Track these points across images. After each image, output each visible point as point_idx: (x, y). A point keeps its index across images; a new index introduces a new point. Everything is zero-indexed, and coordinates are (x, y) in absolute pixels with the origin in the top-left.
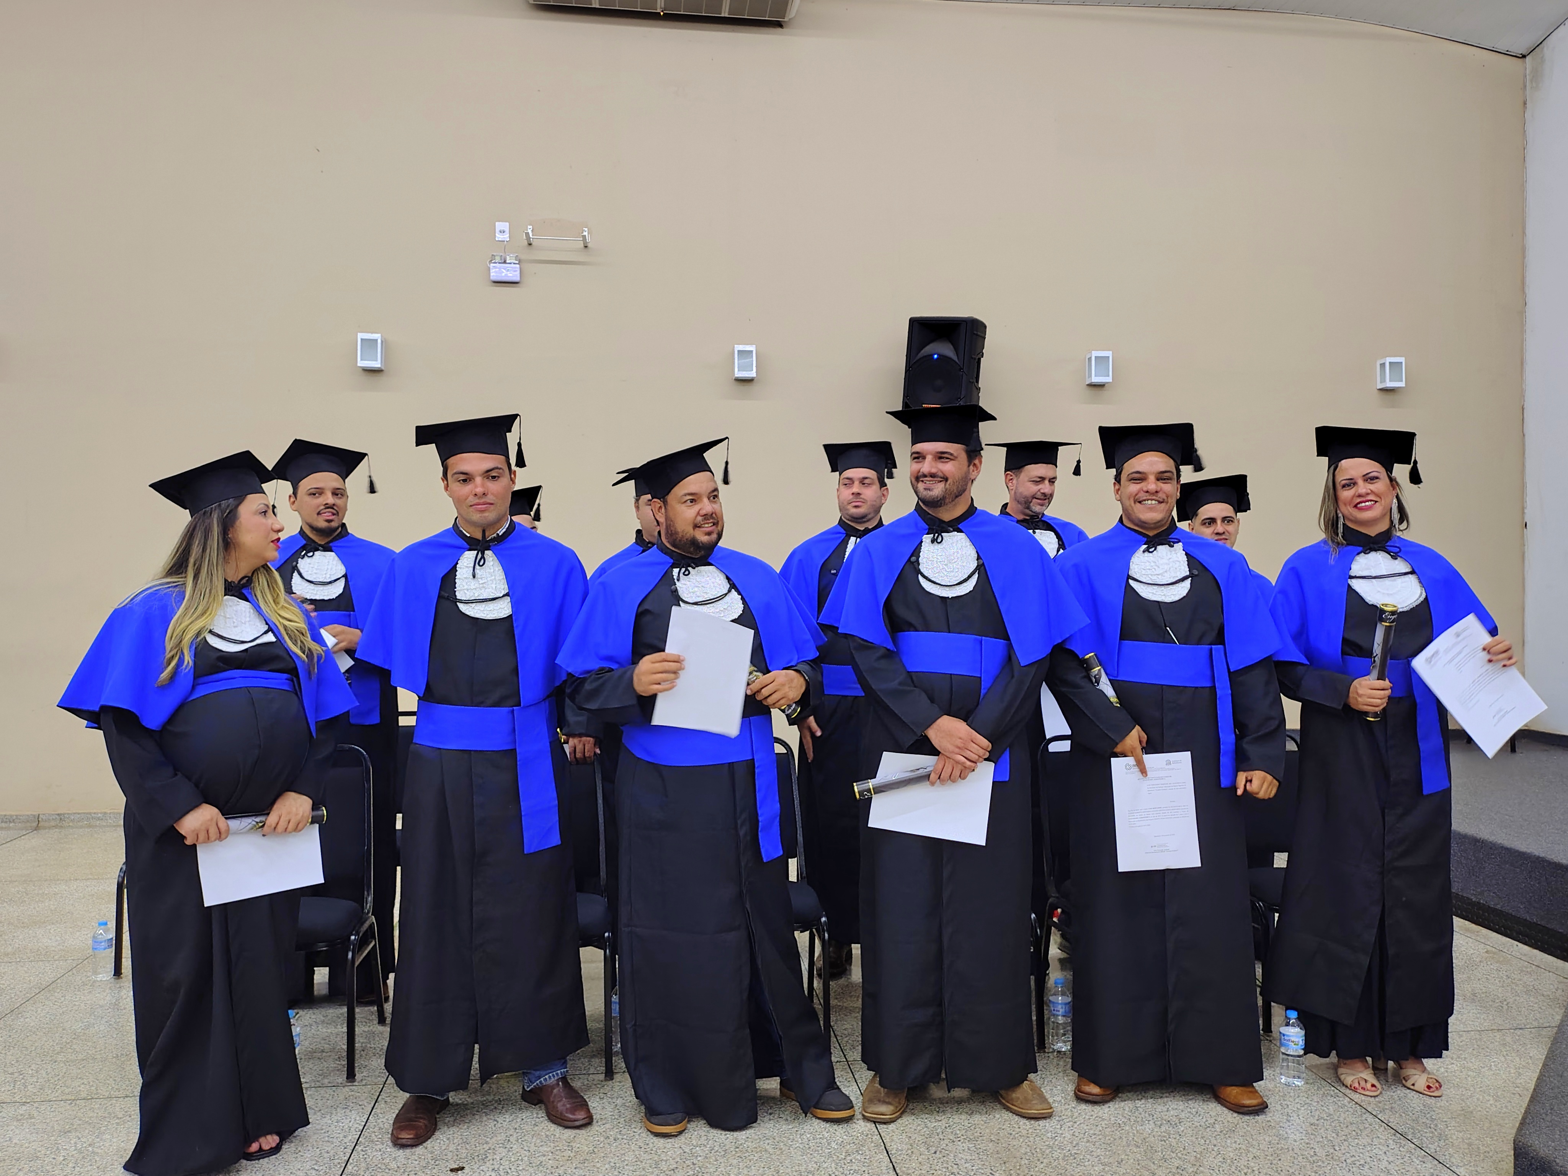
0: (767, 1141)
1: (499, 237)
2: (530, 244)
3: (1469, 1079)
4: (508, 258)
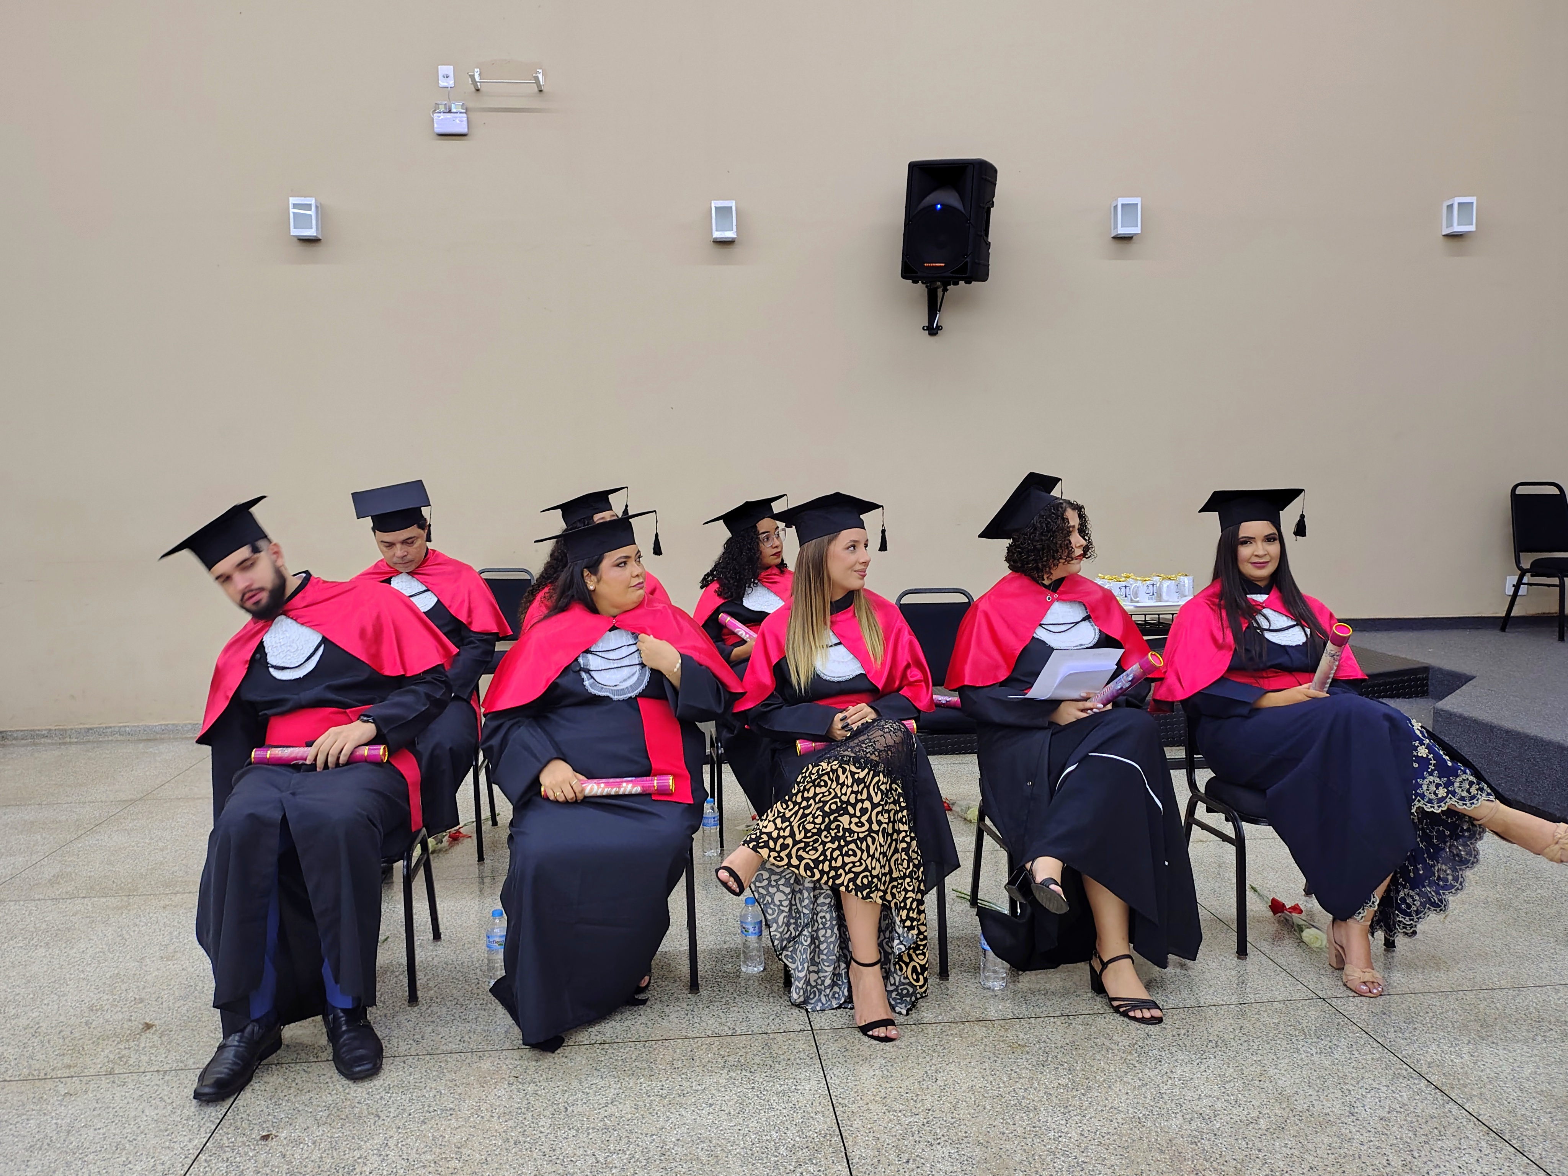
1: (443, 82)
2: (478, 90)
4: (453, 106)
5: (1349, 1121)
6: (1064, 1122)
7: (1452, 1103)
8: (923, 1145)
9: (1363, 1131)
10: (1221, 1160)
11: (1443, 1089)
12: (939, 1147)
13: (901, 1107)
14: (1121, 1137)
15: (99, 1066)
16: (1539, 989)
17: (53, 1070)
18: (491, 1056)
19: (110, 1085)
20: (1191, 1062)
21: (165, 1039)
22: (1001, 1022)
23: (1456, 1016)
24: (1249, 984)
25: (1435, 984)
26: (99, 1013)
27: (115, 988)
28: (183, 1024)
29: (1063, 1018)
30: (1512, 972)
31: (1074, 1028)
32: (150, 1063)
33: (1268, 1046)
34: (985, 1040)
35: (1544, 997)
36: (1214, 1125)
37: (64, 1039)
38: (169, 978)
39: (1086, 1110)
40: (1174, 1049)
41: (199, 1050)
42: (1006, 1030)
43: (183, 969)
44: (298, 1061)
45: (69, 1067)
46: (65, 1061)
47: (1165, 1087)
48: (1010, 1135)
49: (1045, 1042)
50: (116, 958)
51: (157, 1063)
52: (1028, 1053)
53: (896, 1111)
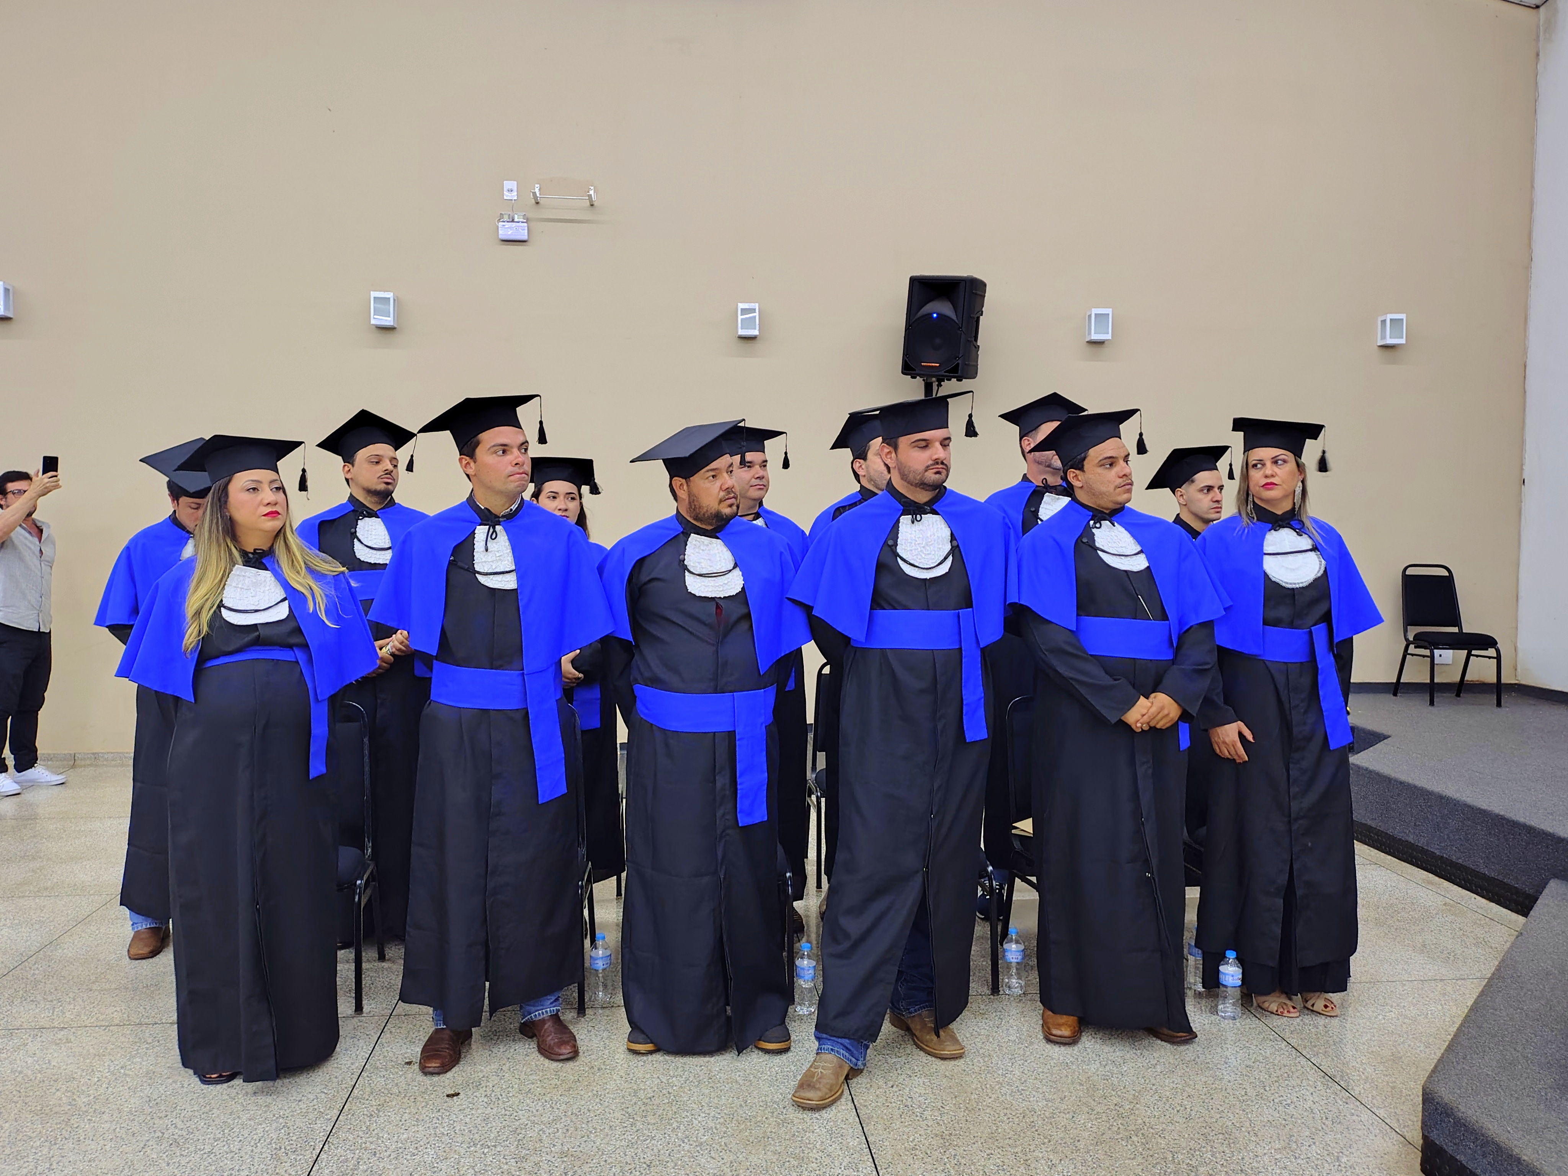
0: (738, 1073)
1: (507, 196)
2: (537, 203)
3: (1404, 1026)
4: (516, 216)
5: (1223, 1067)
9: (1232, 1074)
11: (1298, 1048)
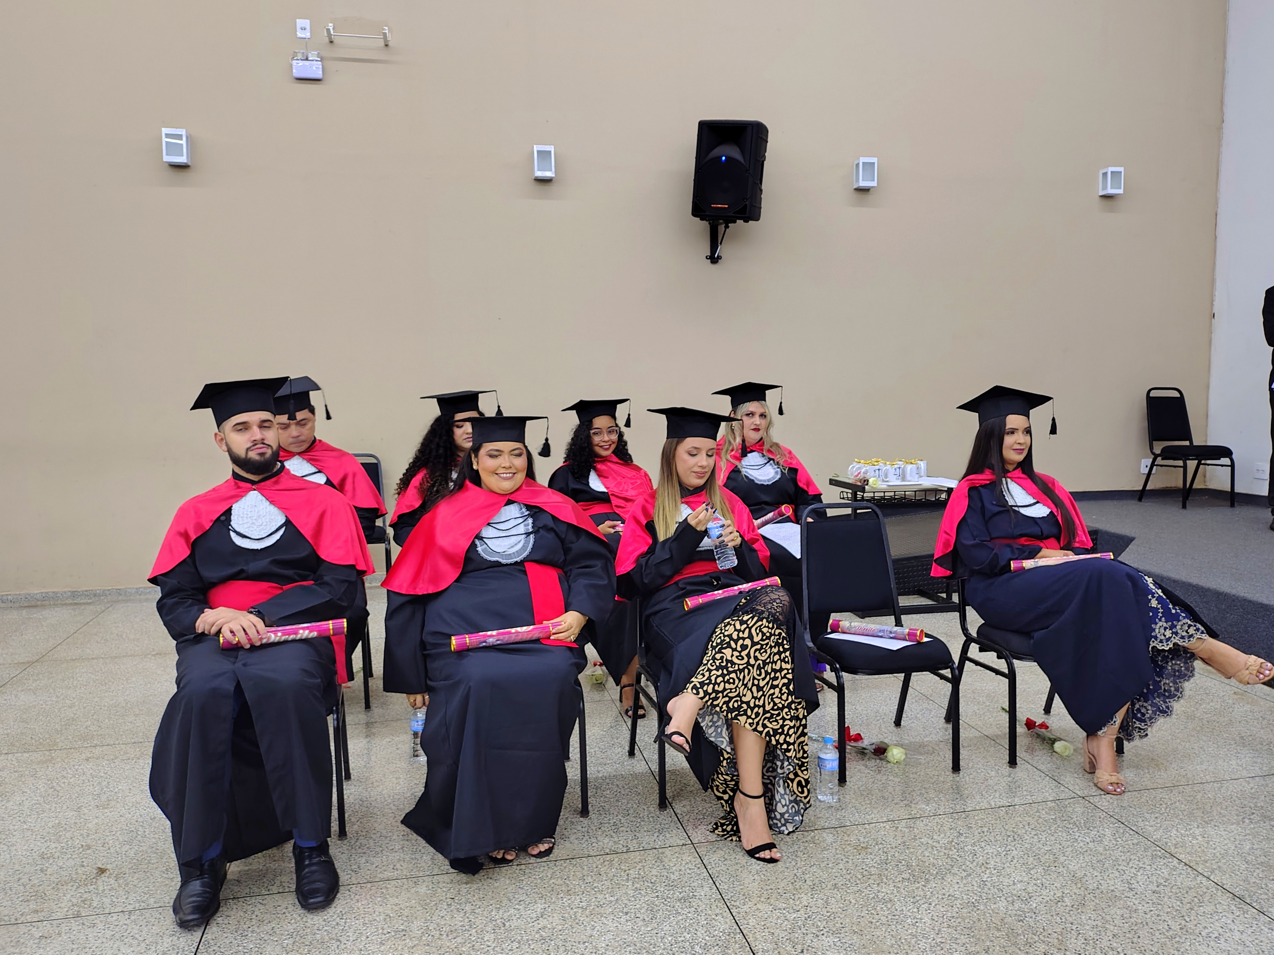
1: (300, 34)
2: (331, 41)
4: (310, 55)
5: (1130, 895)
6: (916, 910)
7: (1201, 876)
8: (810, 936)
9: (1143, 903)
10: (1045, 934)
11: (1191, 865)
12: (824, 937)
13: (784, 905)
14: (964, 920)
15: (66, 910)
16: (1235, 781)
17: (22, 915)
18: (424, 881)
19: (80, 927)
20: (999, 854)
21: (121, 881)
22: (842, 829)
23: (1183, 806)
24: (1024, 788)
25: (1160, 781)
26: (51, 861)
27: (60, 836)
28: (134, 867)
29: (890, 823)
30: (1211, 768)
31: (901, 831)
32: (112, 904)
33: (1053, 838)
34: (834, 844)
35: (1241, 788)
36: (1031, 905)
37: (24, 886)
38: (110, 824)
39: (930, 898)
40: (983, 844)
41: (157, 890)
42: (849, 835)
43: (121, 816)
44: (252, 894)
45: (36, 911)
46: (31, 906)
47: (986, 876)
48: (878, 924)
49: (881, 843)
50: (53, 809)
51: (119, 904)
52: (871, 854)
53: (780, 909)
